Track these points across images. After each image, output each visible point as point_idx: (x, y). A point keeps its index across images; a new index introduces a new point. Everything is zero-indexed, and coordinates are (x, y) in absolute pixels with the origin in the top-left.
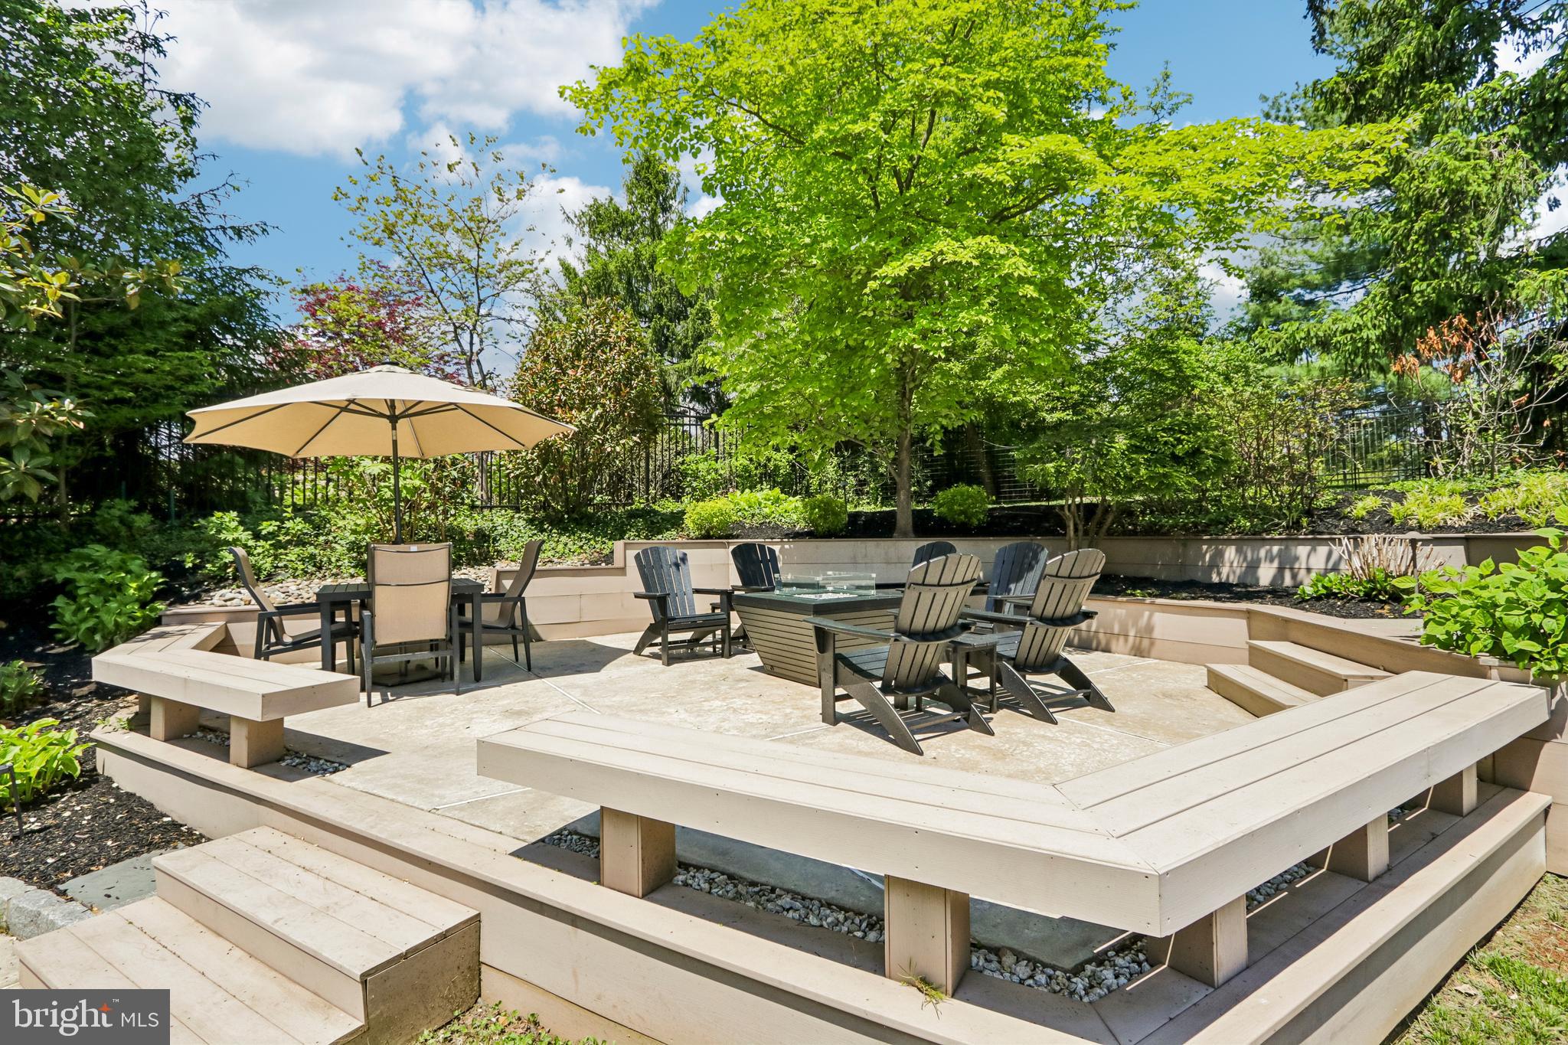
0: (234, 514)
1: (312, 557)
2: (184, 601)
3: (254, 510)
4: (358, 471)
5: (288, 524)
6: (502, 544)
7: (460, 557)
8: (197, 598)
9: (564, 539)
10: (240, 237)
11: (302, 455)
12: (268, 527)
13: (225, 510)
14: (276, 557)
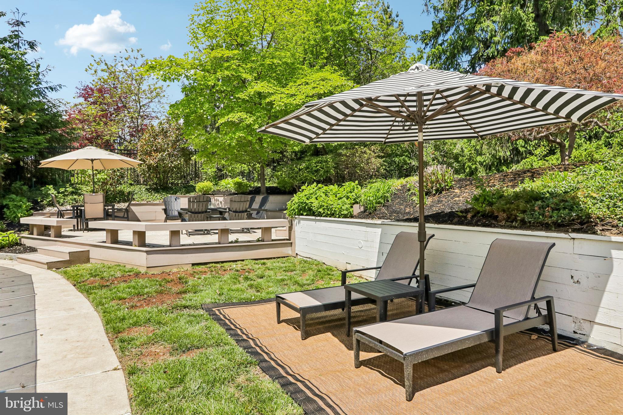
0: (52, 186)
1: (75, 199)
2: (39, 210)
3: (58, 185)
4: (87, 173)
5: (67, 189)
6: (135, 197)
7: (120, 200)
8: (42, 210)
9: (156, 195)
10: (53, 90)
11: (69, 169)
12: (62, 190)
13: (49, 185)
14: (64, 199)
